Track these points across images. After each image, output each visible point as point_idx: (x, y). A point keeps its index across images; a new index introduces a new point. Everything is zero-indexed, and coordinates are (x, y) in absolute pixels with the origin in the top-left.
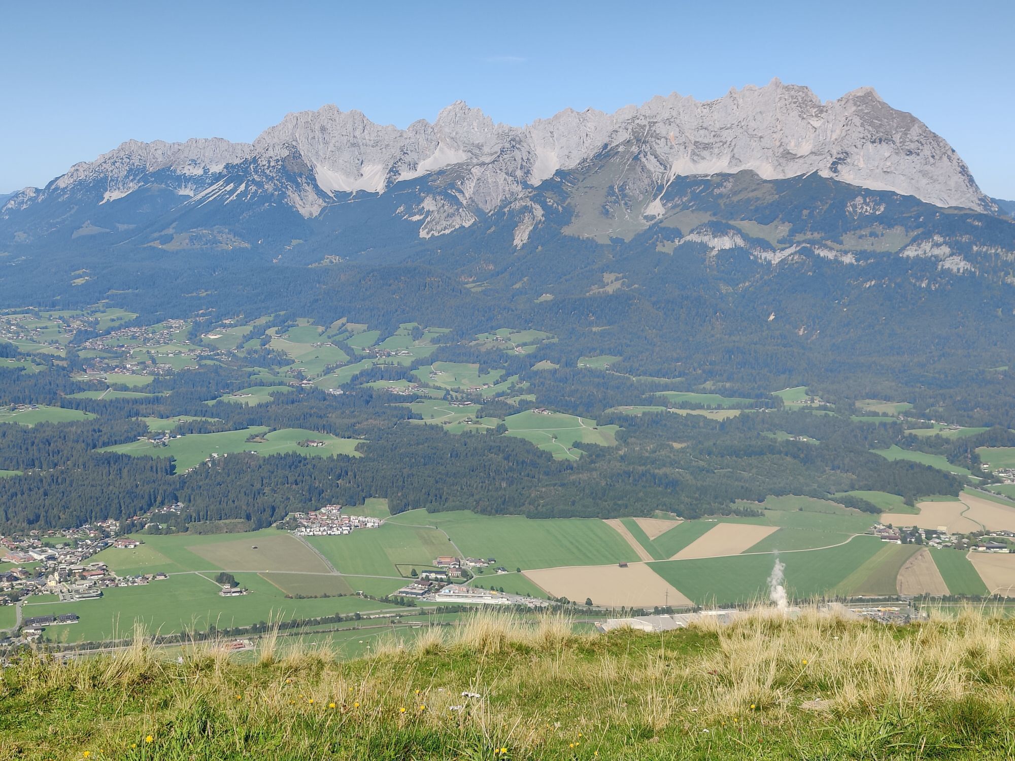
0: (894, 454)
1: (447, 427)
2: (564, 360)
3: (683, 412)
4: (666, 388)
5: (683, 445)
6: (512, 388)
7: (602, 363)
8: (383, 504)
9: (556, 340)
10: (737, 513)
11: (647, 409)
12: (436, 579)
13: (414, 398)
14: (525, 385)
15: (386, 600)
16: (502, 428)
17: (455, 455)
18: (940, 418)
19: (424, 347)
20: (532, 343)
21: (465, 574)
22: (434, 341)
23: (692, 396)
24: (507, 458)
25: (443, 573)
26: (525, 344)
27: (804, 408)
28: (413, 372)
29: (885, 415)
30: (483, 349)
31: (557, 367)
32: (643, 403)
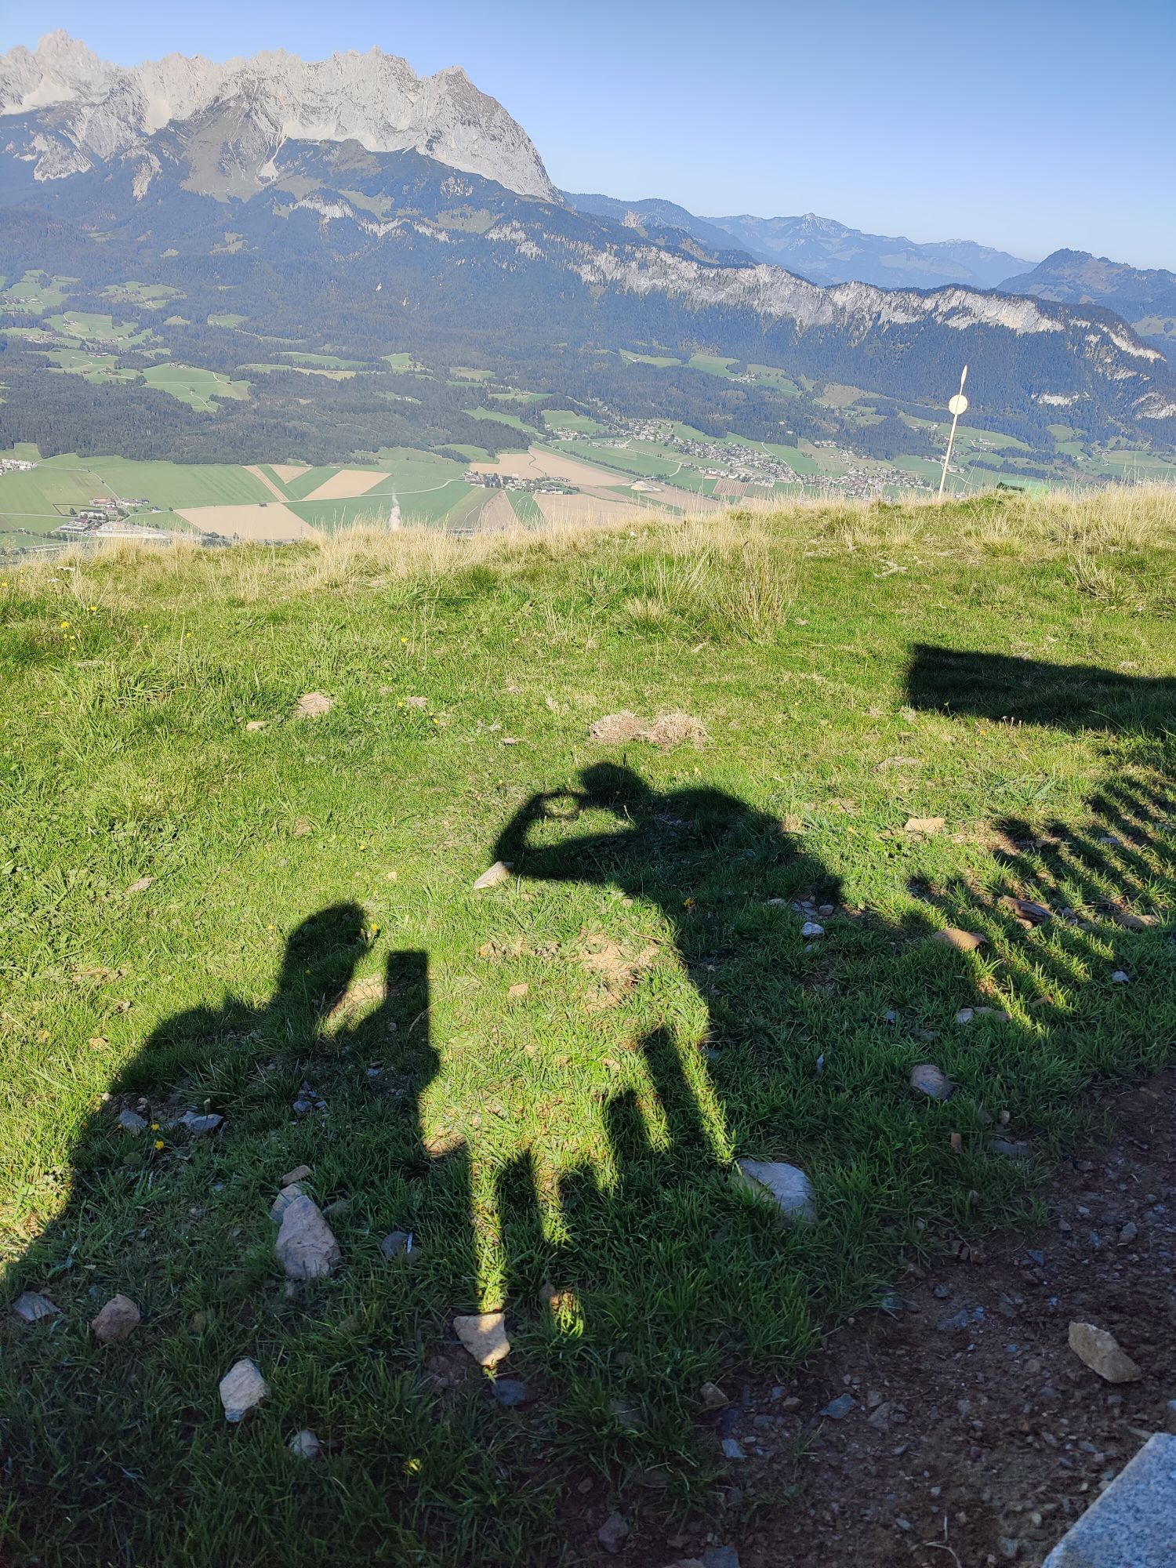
0: (479, 414)
1: (86, 376)
2: (194, 316)
3: (307, 372)
4: (290, 348)
5: (309, 401)
6: (147, 341)
7: (230, 321)
8: (33, 449)
9: (184, 296)
10: (356, 461)
11: (275, 367)
12: (95, 518)
13: (50, 347)
14: (159, 339)
15: (50, 536)
16: (141, 380)
17: (98, 404)
19: (54, 296)
20: (162, 298)
21: (121, 512)
22: (63, 290)
23: (314, 358)
24: (149, 408)
25: (100, 512)
26: (154, 299)
27: (408, 372)
28: (46, 321)
29: (473, 380)
30: (114, 301)
31: (188, 322)
32: (271, 361)
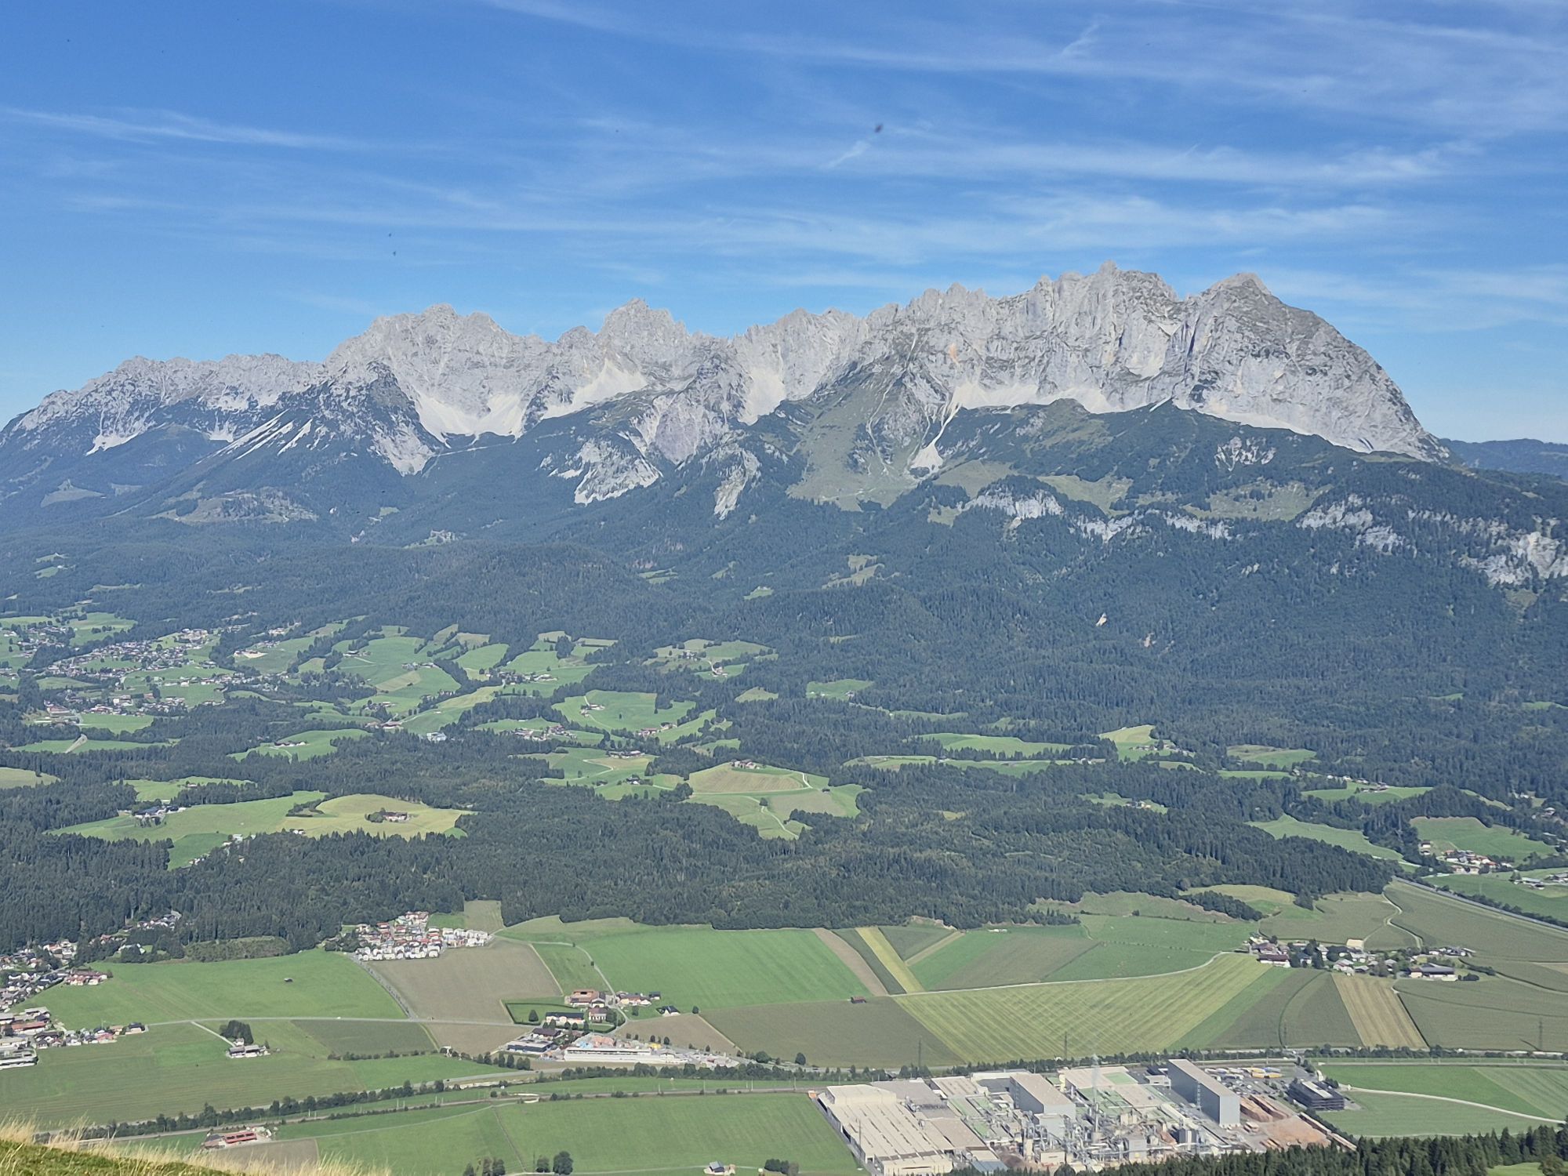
0: (1284, 827)
1: (600, 790)
2: (786, 686)
3: (963, 764)
4: (939, 728)
5: (959, 815)
6: (704, 730)
7: (843, 690)
8: (490, 909)
9: (774, 656)
10: (1037, 918)
11: (908, 760)
12: (567, 1026)
13: (549, 747)
14: (725, 725)
15: (486, 1060)
16: (684, 790)
17: (610, 833)
18: (1357, 774)
19: (575, 670)
20: (737, 662)
21: (612, 1017)
22: (589, 659)
23: (978, 742)
24: (688, 836)
25: (580, 1016)
26: (726, 663)
27: (1146, 758)
28: (556, 707)
29: (1272, 768)
30: (664, 671)
31: (775, 696)
32: (902, 751)
